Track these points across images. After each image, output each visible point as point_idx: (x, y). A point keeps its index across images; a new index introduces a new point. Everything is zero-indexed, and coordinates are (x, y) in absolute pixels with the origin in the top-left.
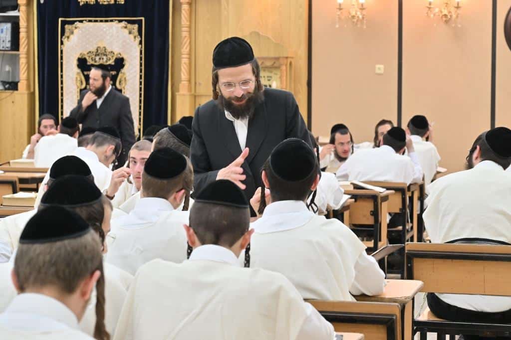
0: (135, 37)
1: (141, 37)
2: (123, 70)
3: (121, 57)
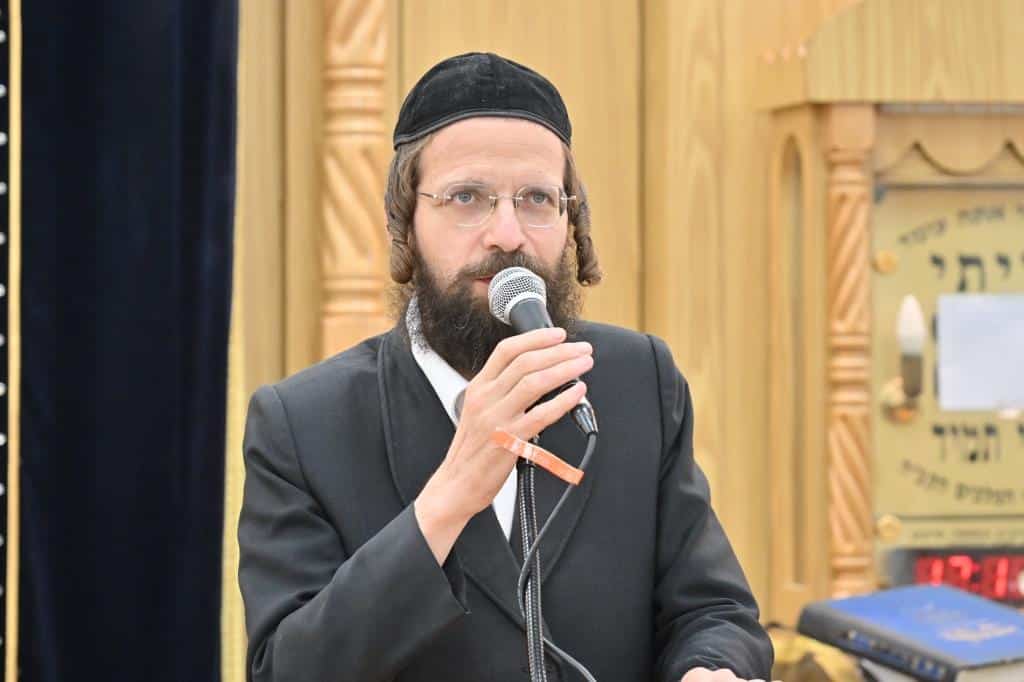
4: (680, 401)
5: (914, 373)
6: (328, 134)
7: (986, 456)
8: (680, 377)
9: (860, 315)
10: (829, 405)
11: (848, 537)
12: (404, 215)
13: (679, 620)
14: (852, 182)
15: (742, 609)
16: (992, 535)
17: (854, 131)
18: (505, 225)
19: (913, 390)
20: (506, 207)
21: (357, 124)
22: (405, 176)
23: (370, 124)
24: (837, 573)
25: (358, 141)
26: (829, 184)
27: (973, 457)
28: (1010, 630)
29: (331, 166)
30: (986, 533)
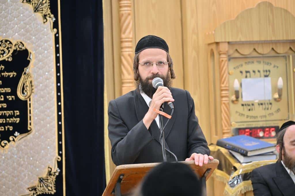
0: (45, 16)
1: (56, 16)
2: (28, 70)
3: (23, 48)
4: (192, 103)
5: (237, 94)
6: (122, 52)
7: (252, 110)
8: (192, 98)
9: (226, 83)
10: (221, 101)
11: (226, 126)
12: (136, 68)
13: (192, 146)
14: (224, 57)
15: (204, 144)
16: (254, 125)
17: (224, 47)
18: (155, 69)
19: (237, 97)
20: (155, 65)
21: (127, 50)
22: (136, 60)
23: (130, 50)
24: (224, 133)
25: (127, 53)
26: (220, 58)
27: (249, 110)
28: (257, 143)
29: (122, 58)
30: (253, 125)
